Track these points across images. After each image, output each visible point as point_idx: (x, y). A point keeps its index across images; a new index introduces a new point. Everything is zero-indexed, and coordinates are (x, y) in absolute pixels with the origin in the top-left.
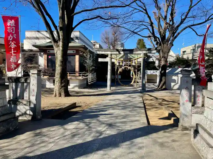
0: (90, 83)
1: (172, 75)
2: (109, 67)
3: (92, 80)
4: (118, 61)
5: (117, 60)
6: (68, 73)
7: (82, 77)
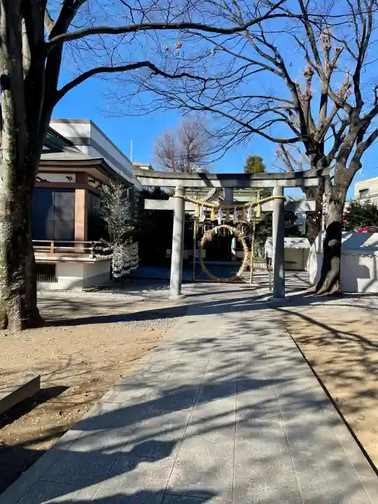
0: (118, 272)
1: (355, 253)
2: (177, 228)
3: (127, 265)
4: (205, 209)
5: (200, 205)
6: (52, 244)
7: (94, 257)
